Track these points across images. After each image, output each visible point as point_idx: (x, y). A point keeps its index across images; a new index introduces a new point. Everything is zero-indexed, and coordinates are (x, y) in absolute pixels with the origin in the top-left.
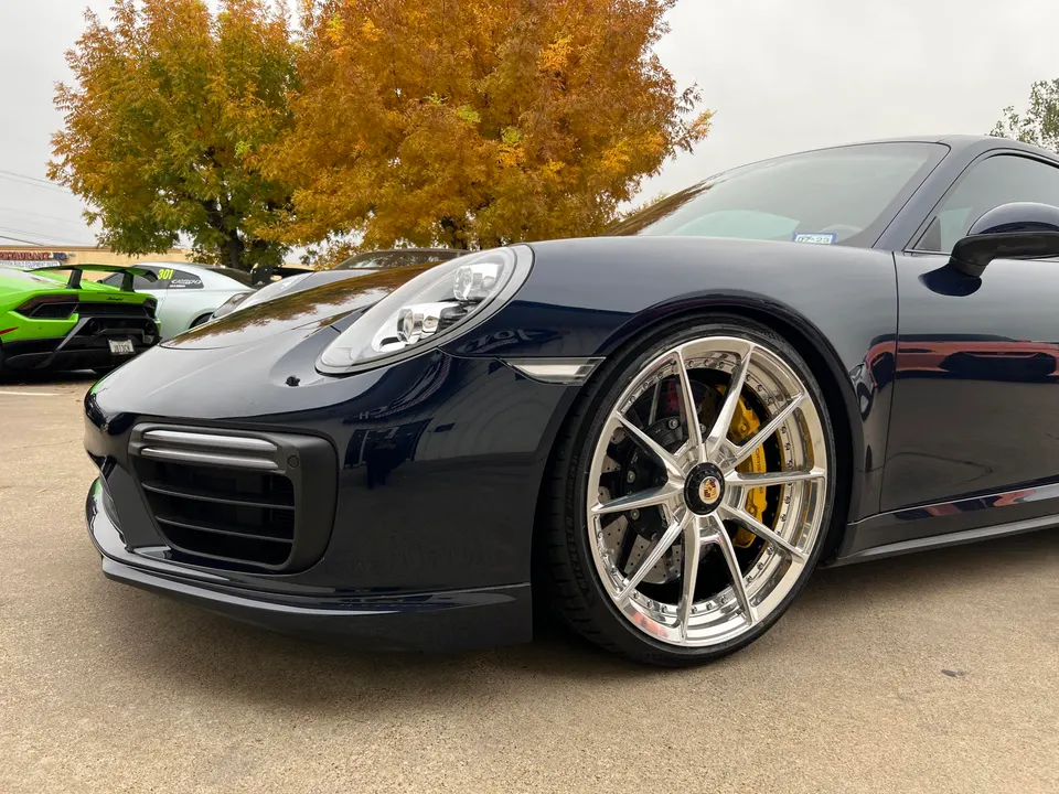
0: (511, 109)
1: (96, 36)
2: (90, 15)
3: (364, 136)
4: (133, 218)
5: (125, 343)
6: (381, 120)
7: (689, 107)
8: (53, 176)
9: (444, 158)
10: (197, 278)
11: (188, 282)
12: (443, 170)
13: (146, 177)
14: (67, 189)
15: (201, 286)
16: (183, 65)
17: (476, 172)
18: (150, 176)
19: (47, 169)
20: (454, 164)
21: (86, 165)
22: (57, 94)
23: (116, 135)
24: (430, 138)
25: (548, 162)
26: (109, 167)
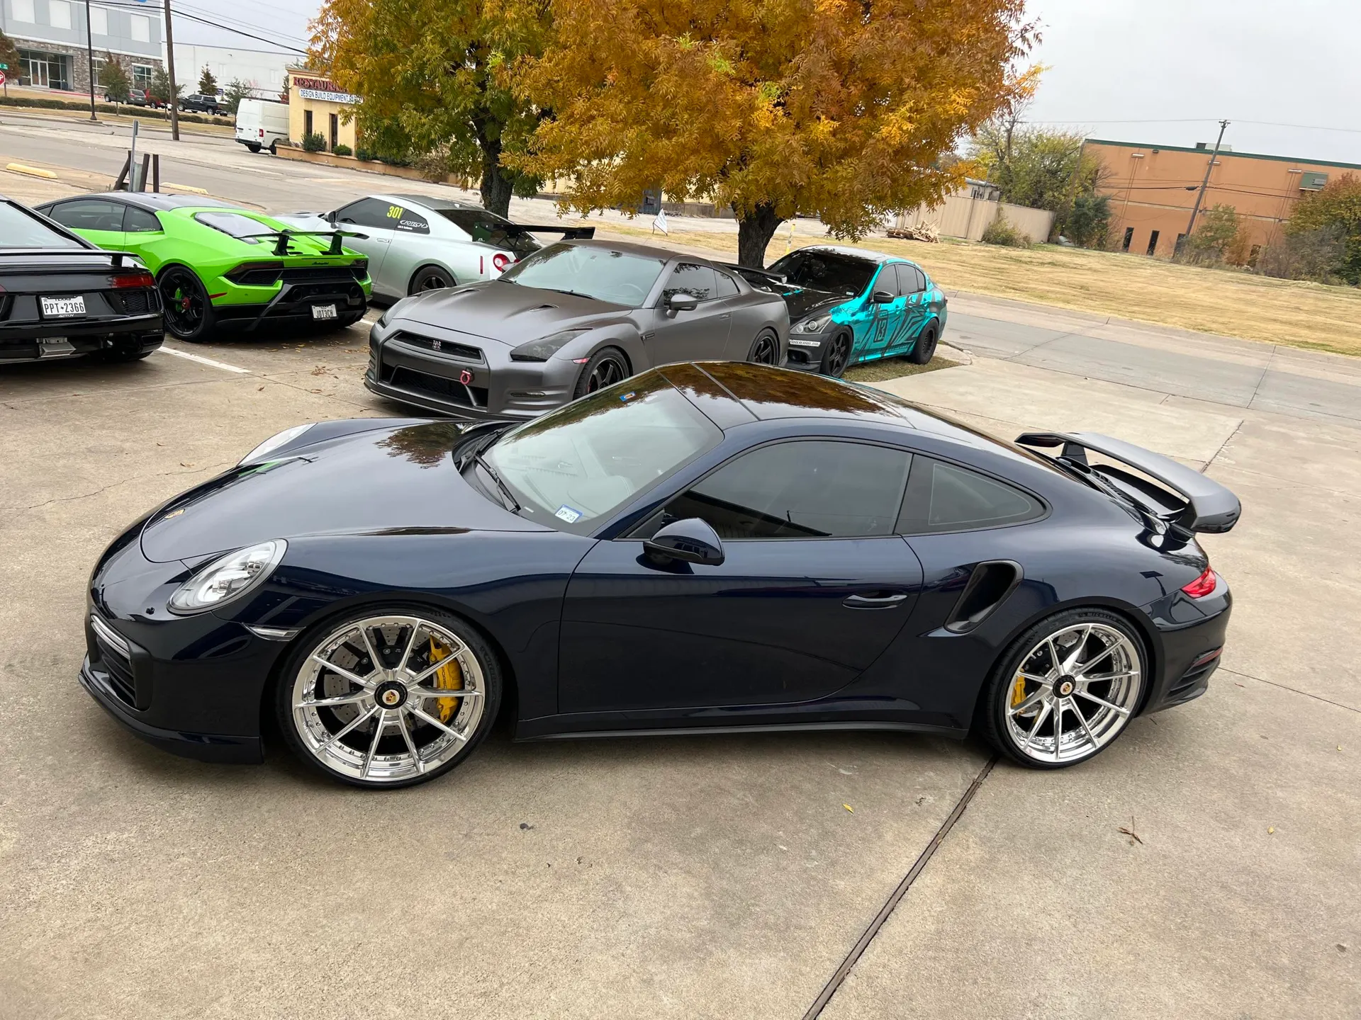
0: (793, 42)
3: (617, 67)
5: (329, 308)
6: (633, 52)
7: (1025, 48)
9: (695, 108)
10: (424, 221)
11: (415, 225)
12: (692, 123)
13: (399, 79)
15: (427, 231)
17: (729, 128)
18: (404, 78)
20: (705, 116)
23: (372, 27)
24: (678, 86)
25: (819, 118)
26: (365, 62)
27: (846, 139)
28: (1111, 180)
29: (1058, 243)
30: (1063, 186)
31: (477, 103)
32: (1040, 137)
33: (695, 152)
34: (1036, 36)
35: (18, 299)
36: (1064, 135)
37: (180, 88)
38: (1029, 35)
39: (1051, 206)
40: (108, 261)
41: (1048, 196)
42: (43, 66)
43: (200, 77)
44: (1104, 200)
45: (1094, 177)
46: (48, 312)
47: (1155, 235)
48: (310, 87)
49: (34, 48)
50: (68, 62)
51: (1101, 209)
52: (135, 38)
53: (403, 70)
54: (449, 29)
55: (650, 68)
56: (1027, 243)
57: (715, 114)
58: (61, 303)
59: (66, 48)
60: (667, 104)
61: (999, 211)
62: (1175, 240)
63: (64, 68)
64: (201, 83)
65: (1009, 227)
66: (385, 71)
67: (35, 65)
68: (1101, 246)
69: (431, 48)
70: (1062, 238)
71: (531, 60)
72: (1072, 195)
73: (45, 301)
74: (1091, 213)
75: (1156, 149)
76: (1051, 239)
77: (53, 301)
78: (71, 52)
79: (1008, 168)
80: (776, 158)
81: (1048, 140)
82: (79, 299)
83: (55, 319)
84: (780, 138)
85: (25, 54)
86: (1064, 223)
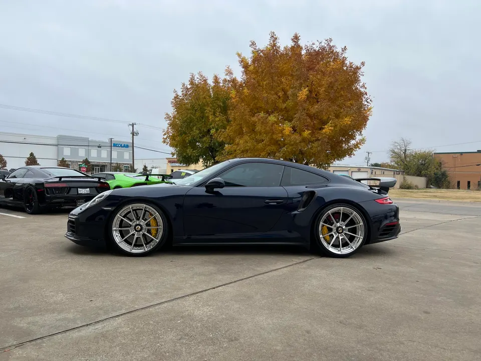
1: (176, 97)
2: (175, 91)
3: (245, 126)
4: (185, 154)
6: (249, 121)
8: (164, 142)
9: (266, 133)
13: (187, 141)
14: (168, 145)
16: (199, 105)
17: (278, 137)
19: (162, 140)
20: (270, 134)
21: (173, 138)
22: (165, 116)
23: (180, 129)
24: (261, 127)
25: (305, 131)
26: (178, 139)
27: (316, 137)
28: (446, 165)
29: (430, 188)
30: (428, 169)
31: (209, 145)
32: (416, 153)
33: (269, 145)
34: (371, 100)
35: (72, 189)
36: (425, 152)
37: (136, 170)
38: (369, 101)
39: (425, 176)
40: (97, 180)
41: (423, 172)
42: (98, 169)
43: (143, 167)
44: (445, 172)
45: (440, 164)
46: (79, 192)
47: (469, 183)
48: (173, 163)
49: (96, 163)
50: (105, 167)
51: (444, 175)
52: (125, 158)
53: (188, 139)
54: (201, 127)
55: (254, 125)
56: (417, 187)
57: (273, 133)
58: (83, 190)
59: (105, 163)
60: (260, 134)
61: (404, 178)
62: (477, 183)
63: (104, 168)
64: (143, 169)
65: (409, 183)
66: (184, 141)
67: (96, 168)
68: (448, 187)
69: (196, 132)
70: (431, 186)
71: (223, 130)
72: (432, 171)
73: (79, 189)
74: (441, 176)
75: (461, 153)
76: (428, 187)
77: (80, 189)
78: (106, 164)
79: (406, 164)
80: (292, 143)
81: (419, 154)
82: (88, 189)
83: (81, 194)
84: (293, 137)
85: (93, 165)
86: (431, 181)
